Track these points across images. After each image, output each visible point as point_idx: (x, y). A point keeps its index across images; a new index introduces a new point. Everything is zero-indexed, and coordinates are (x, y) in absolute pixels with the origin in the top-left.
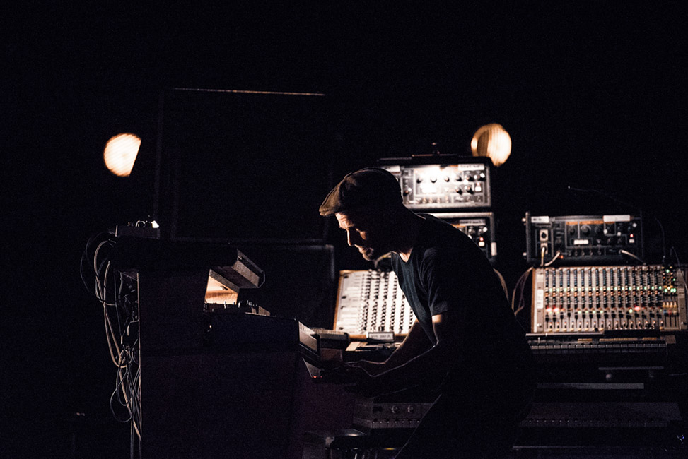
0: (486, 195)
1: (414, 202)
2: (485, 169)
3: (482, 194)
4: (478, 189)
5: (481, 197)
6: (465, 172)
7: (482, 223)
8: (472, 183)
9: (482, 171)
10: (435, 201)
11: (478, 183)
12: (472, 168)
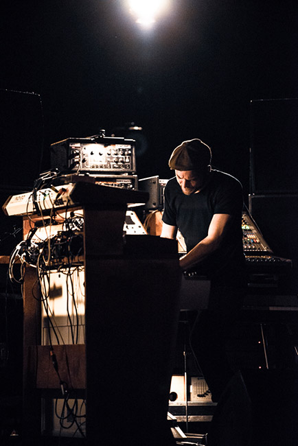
0: (132, 164)
1: (89, 166)
2: (132, 148)
3: (129, 164)
4: (127, 160)
5: (129, 166)
6: (119, 149)
7: (129, 182)
8: (124, 157)
9: (129, 150)
10: (101, 167)
11: (127, 157)
12: (123, 147)
